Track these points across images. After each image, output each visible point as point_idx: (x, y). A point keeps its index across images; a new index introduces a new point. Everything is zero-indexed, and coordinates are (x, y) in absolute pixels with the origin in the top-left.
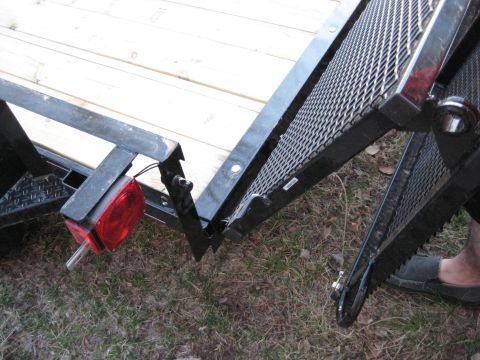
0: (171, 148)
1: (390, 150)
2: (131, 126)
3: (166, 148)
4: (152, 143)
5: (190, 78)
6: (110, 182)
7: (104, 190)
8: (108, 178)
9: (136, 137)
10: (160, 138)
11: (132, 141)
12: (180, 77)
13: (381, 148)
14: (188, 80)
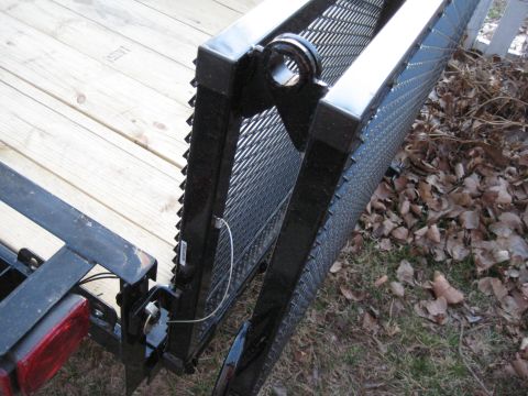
0: (145, 265)
1: (352, 270)
2: (90, 220)
3: (138, 263)
4: (118, 252)
5: (149, 146)
6: (52, 300)
7: (41, 312)
8: (49, 294)
9: (97, 238)
10: (131, 247)
11: (89, 243)
12: (136, 142)
13: (344, 266)
14: (146, 148)
